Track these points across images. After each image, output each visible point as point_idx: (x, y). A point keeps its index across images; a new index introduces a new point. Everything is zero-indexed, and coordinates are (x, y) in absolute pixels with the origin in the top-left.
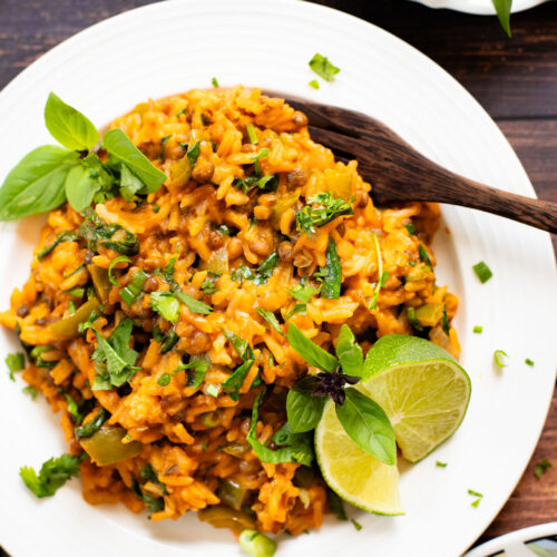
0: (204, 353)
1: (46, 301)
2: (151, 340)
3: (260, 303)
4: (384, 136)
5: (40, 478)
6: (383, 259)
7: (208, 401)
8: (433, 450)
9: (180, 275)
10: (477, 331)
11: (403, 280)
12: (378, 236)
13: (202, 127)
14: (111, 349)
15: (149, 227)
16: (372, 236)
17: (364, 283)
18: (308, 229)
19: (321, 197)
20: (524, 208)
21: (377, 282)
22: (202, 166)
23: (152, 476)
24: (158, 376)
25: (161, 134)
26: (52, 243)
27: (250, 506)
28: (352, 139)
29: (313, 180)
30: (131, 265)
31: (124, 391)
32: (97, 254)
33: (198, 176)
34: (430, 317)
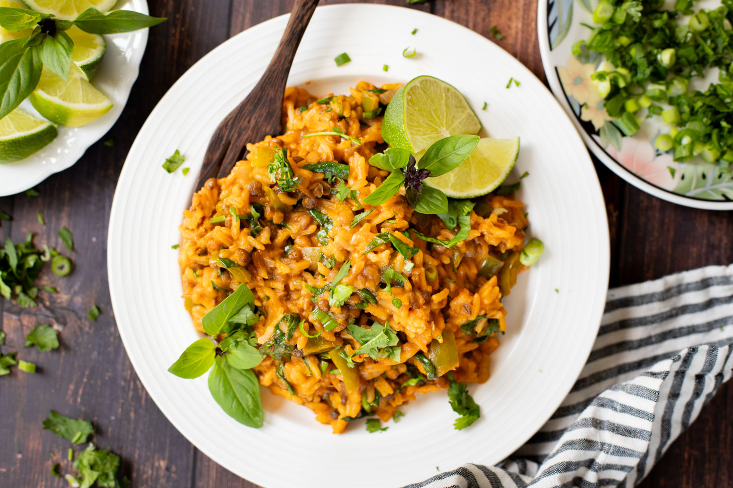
0: (380, 271)
1: (328, 395)
2: (366, 312)
3: (346, 225)
4: (231, 121)
5: (464, 415)
6: (324, 131)
7: (417, 273)
8: (473, 111)
9: (319, 283)
10: (386, 68)
11: (341, 118)
12: (306, 134)
13: (208, 256)
14: (369, 342)
15: (280, 304)
16: (305, 138)
17: (340, 146)
18: (294, 182)
19: (271, 172)
20: (298, 21)
21: (341, 137)
22: (238, 258)
23: (471, 325)
24: (394, 309)
25: (210, 289)
26: (284, 382)
27: (502, 254)
28: (230, 147)
29: (258, 177)
30: (307, 321)
31: (403, 338)
32: (296, 346)
33: (244, 262)
34: (372, 101)
